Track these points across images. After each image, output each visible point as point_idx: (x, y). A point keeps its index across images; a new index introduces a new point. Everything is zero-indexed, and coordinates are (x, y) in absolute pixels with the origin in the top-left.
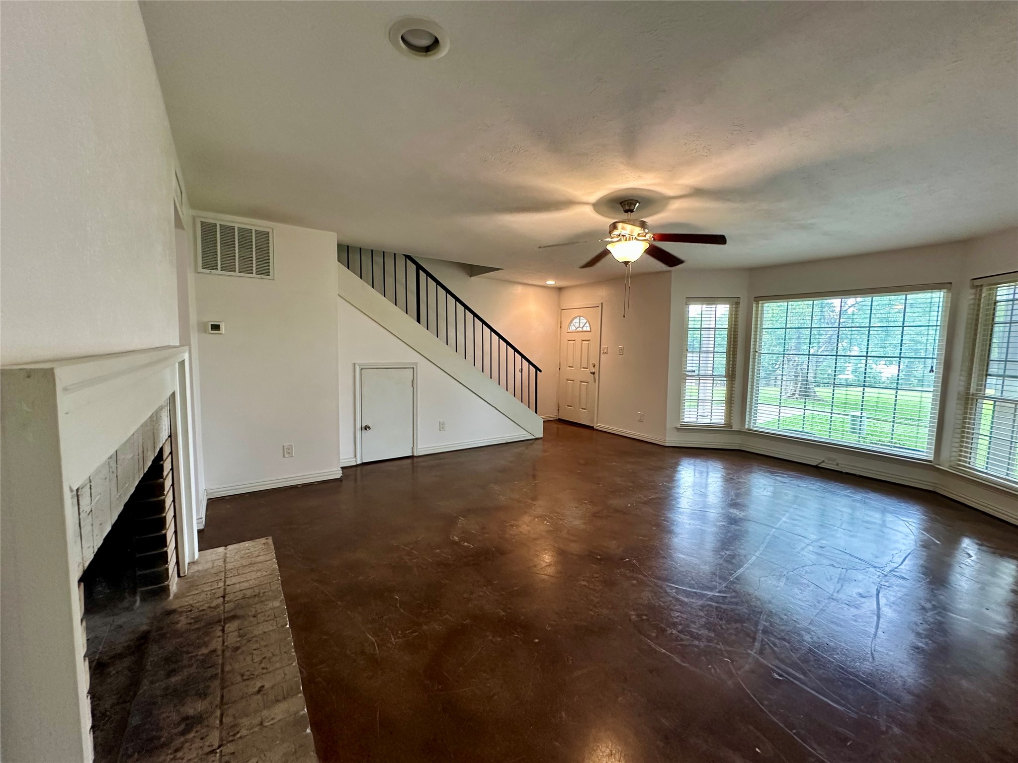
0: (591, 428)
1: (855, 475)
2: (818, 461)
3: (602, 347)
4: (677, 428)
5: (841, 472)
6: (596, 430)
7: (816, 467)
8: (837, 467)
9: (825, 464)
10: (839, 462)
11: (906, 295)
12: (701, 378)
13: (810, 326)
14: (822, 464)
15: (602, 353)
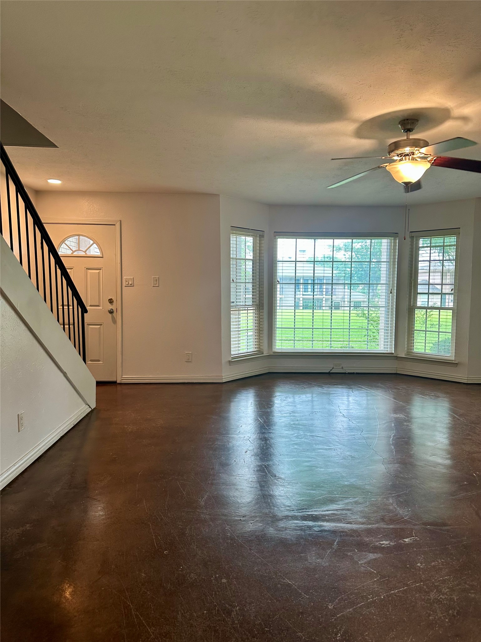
0: (114, 383)
1: (353, 373)
2: (330, 368)
3: (124, 278)
4: (230, 362)
5: (345, 373)
6: (121, 384)
7: (329, 373)
8: (342, 370)
9: (335, 370)
10: (343, 366)
11: (371, 239)
12: (249, 309)
13: (313, 260)
14: (333, 370)
15: (124, 284)
